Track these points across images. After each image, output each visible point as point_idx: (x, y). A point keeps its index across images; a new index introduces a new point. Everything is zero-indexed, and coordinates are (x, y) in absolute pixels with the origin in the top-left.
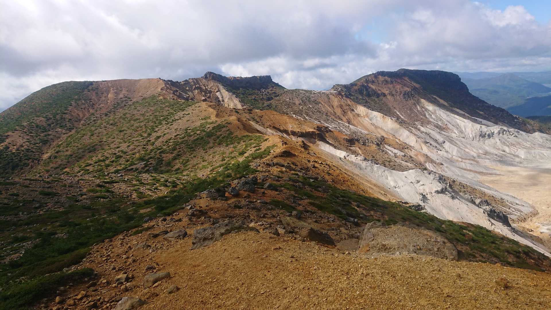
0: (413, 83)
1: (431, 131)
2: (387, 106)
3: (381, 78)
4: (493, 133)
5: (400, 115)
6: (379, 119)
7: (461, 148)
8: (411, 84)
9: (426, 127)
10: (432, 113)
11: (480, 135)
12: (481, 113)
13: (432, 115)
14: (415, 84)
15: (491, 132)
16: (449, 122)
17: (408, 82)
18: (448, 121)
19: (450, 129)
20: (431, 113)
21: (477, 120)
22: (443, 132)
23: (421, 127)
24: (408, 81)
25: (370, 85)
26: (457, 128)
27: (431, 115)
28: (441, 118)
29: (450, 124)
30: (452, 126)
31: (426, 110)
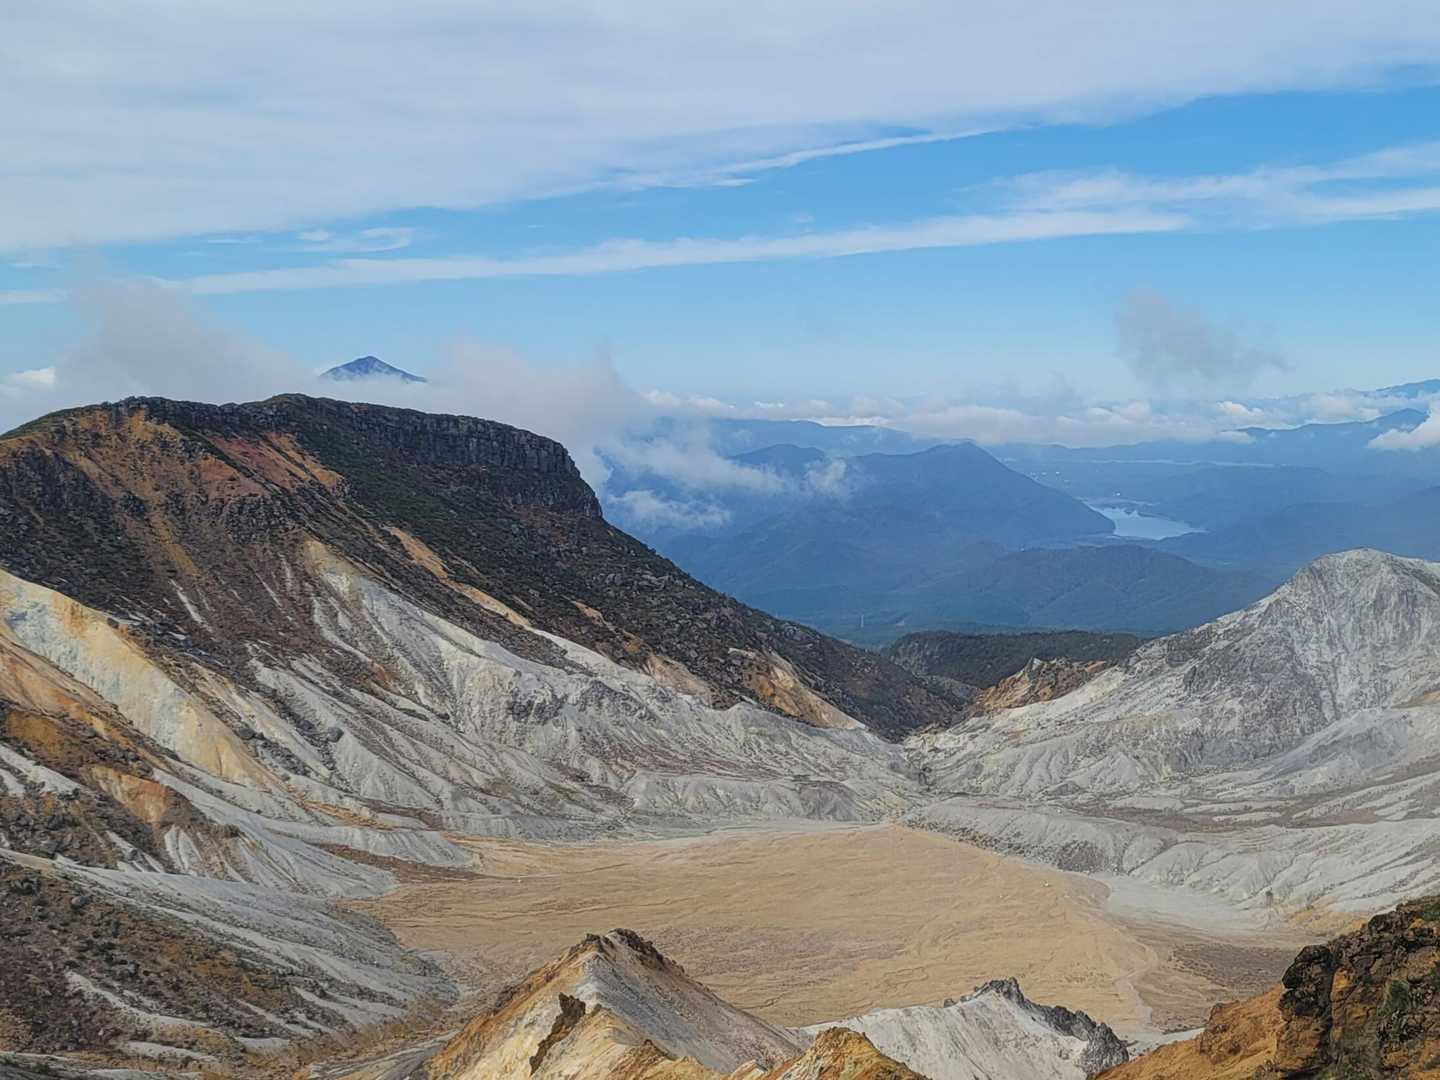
0: (309, 463)
1: (299, 689)
2: (138, 558)
3: (141, 427)
4: (560, 703)
5: (190, 608)
6: (52, 622)
7: (403, 761)
8: (301, 466)
9: (289, 667)
10: (343, 604)
11: (511, 708)
12: (591, 613)
13: (340, 614)
14: (317, 471)
15: (554, 696)
16: (403, 649)
17: (289, 458)
18: (398, 645)
19: (396, 679)
20: (336, 606)
21: (549, 641)
22: (355, 693)
23: (260, 665)
24: (292, 453)
25: (73, 456)
26: (430, 677)
27: (336, 615)
28: (375, 628)
29: (407, 654)
30: (410, 668)
31: (324, 590)
